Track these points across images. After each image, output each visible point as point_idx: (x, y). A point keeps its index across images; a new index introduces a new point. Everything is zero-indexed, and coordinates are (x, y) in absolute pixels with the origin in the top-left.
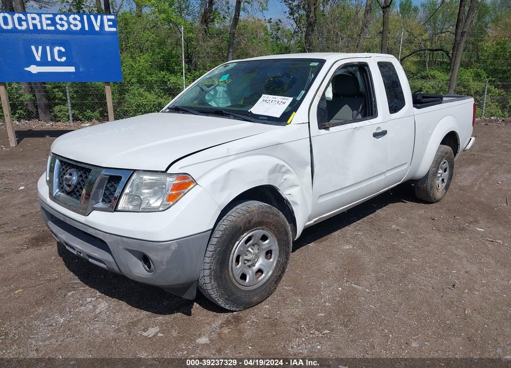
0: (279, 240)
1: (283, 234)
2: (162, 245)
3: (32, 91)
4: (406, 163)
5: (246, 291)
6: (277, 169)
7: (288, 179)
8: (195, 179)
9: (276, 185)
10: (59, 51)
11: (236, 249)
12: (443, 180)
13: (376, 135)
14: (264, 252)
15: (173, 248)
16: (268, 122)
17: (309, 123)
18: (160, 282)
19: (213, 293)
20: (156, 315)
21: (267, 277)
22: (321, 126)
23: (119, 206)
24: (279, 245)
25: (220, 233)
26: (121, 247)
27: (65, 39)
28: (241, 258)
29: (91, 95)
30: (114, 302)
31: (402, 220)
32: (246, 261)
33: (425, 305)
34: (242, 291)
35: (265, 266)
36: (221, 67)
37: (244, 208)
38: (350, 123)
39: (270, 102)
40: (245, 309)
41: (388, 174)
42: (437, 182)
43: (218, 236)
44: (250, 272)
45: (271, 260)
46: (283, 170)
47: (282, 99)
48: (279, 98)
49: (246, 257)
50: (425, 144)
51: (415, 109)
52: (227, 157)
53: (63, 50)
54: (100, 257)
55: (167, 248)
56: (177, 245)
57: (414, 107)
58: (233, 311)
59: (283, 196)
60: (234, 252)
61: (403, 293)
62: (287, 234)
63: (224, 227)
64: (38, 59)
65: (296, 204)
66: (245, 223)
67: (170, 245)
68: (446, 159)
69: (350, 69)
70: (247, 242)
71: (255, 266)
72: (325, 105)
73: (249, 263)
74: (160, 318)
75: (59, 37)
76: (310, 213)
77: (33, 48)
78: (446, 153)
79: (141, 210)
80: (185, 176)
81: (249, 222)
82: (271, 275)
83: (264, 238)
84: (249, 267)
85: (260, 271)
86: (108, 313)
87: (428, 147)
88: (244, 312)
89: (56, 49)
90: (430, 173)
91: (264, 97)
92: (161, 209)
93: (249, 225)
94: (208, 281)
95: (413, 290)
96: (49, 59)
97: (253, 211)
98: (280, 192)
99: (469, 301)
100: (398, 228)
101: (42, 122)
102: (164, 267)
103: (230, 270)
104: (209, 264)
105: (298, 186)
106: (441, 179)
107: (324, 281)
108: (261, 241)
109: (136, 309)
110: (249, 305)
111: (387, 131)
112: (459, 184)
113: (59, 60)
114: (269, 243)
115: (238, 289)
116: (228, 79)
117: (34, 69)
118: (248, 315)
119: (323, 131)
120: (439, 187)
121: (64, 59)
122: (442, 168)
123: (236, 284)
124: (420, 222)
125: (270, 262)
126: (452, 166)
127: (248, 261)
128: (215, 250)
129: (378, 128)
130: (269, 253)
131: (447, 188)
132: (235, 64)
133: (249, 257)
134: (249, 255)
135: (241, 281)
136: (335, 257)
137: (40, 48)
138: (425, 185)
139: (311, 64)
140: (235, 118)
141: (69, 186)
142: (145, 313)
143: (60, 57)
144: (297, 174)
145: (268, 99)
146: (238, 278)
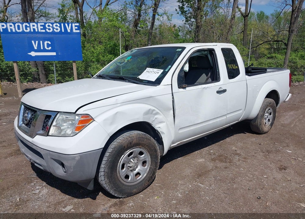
0: (151, 155)
1: (154, 151)
2: (71, 157)
3: (36, 66)
4: (241, 109)
5: (129, 186)
6: (150, 112)
7: (157, 118)
8: (93, 117)
9: (150, 122)
10: (48, 44)
11: (122, 160)
12: (269, 120)
13: (218, 92)
14: (141, 162)
15: (77, 159)
16: (148, 84)
17: (172, 85)
18: (71, 179)
19: (106, 186)
20: (73, 198)
21: (143, 178)
22: (180, 87)
23: (50, 133)
24: (151, 158)
25: (111, 149)
26: (49, 157)
27: (51, 37)
28: (125, 165)
29: (69, 68)
30: (52, 189)
31: (240, 144)
32: (129, 167)
33: (242, 198)
34: (126, 185)
35: (141, 171)
36: (129, 52)
37: (128, 135)
38: (200, 85)
39: (151, 72)
40: (128, 197)
41: (228, 116)
42: (265, 121)
43: (110, 151)
44: (132, 174)
45: (146, 167)
46: (154, 112)
47: (157, 70)
48: (155, 70)
49: (129, 165)
50: (255, 98)
51: (247, 76)
52: (115, 105)
53: (50, 43)
54: (40, 163)
55: (74, 158)
56: (79, 157)
57: (246, 75)
58: (120, 198)
59: (155, 128)
60: (121, 161)
61: (230, 190)
62: (156, 151)
63: (114, 146)
64: (36, 48)
65: (163, 133)
66: (128, 144)
67: (75, 157)
68: (271, 107)
69: (204, 53)
70: (129, 155)
71: (135, 170)
72: (183, 74)
73: (131, 169)
74: (76, 200)
75: (47, 36)
76: (173, 139)
77: (33, 42)
78: (270, 103)
79: (61, 136)
80: (87, 115)
81: (131, 143)
82: (146, 176)
83: (141, 153)
84: (131, 171)
85: (138, 174)
86: (46, 196)
87: (257, 100)
88: (127, 198)
89: (46, 43)
90: (259, 115)
91: (148, 69)
92: (71, 135)
93: (131, 145)
94: (103, 179)
95: (237, 189)
96: (42, 48)
97: (133, 136)
98: (153, 126)
99: (271, 197)
100: (236, 149)
101: (39, 84)
102: (72, 170)
103: (118, 172)
104: (104, 168)
105: (165, 122)
106: (267, 119)
107: (181, 181)
108: (139, 155)
109: (63, 194)
110: (130, 195)
111: (226, 90)
112: (282, 122)
113: (47, 49)
114: (144, 156)
115: (123, 184)
116: (130, 59)
117: (33, 54)
118: (129, 200)
119: (182, 90)
120: (266, 124)
121: (50, 48)
122: (267, 112)
123: (122, 181)
124: (251, 146)
125: (145, 168)
126: (275, 112)
127: (130, 167)
128: (108, 160)
129: (220, 88)
130: (144, 163)
131: (272, 125)
132: (136, 50)
133: (131, 165)
134: (131, 164)
135: (125, 180)
136: (192, 166)
137: (37, 42)
138: (256, 123)
139: (177, 50)
140: (129, 81)
141: (26, 120)
142: (68, 196)
143: (48, 47)
144: (164, 115)
145: (150, 71)
146: (123, 178)
